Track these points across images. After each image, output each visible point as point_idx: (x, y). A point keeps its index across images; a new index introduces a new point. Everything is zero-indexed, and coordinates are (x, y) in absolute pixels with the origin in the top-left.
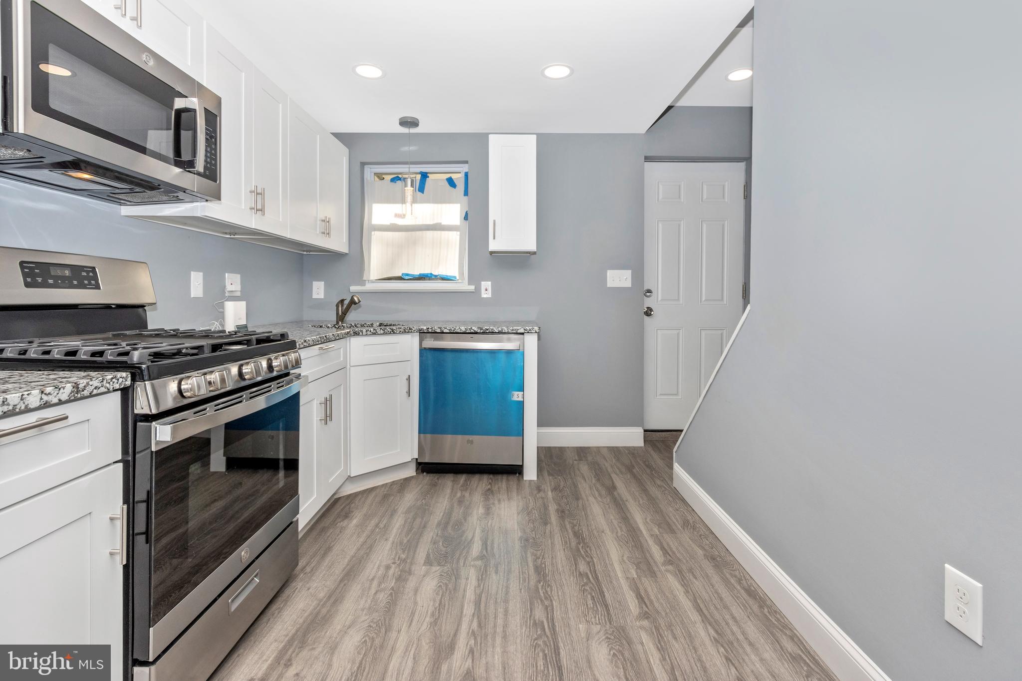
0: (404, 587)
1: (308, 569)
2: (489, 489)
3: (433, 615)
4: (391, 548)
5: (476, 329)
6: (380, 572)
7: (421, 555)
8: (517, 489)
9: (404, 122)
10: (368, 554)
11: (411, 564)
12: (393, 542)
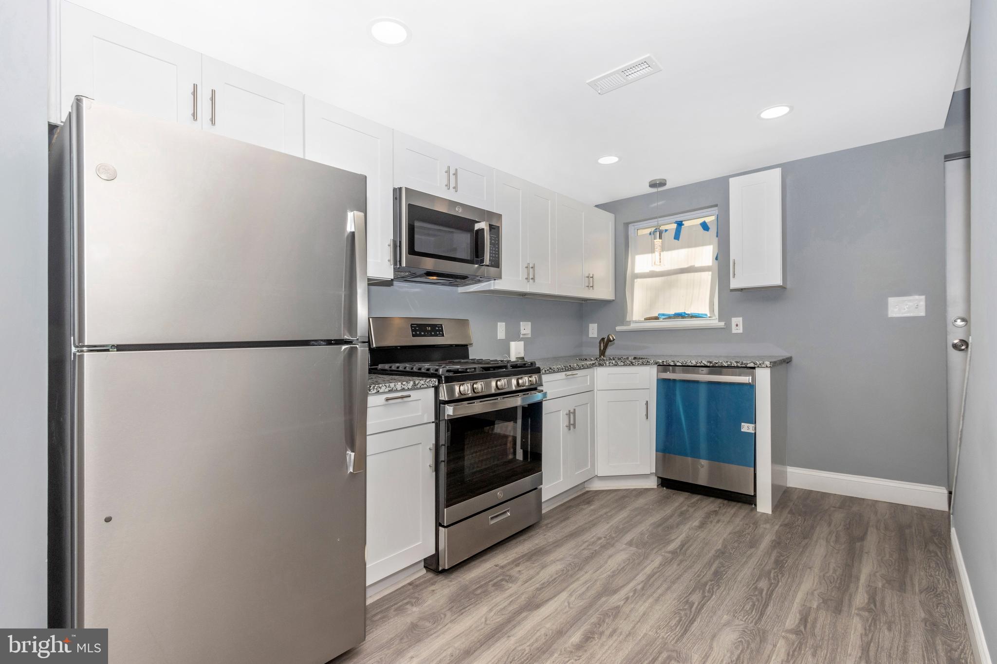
0: (603, 552)
1: (550, 525)
2: (715, 511)
3: (613, 572)
4: (608, 529)
5: (706, 363)
6: (593, 540)
7: (628, 537)
8: (744, 517)
9: (653, 185)
10: (590, 528)
11: (617, 541)
12: (612, 525)
